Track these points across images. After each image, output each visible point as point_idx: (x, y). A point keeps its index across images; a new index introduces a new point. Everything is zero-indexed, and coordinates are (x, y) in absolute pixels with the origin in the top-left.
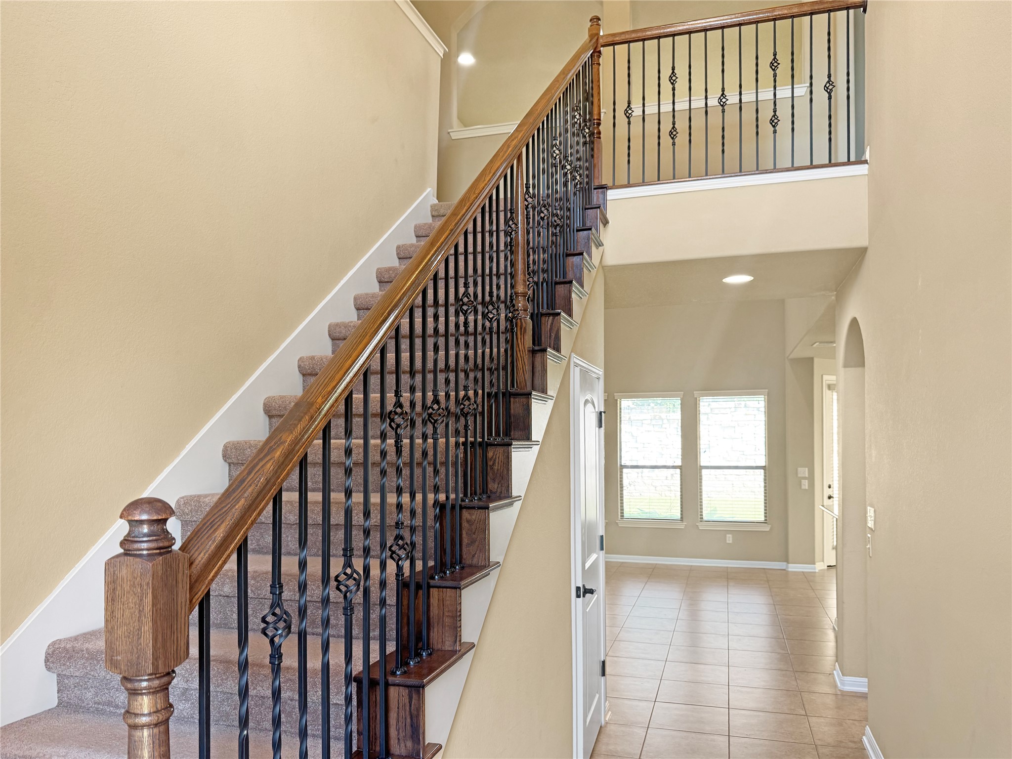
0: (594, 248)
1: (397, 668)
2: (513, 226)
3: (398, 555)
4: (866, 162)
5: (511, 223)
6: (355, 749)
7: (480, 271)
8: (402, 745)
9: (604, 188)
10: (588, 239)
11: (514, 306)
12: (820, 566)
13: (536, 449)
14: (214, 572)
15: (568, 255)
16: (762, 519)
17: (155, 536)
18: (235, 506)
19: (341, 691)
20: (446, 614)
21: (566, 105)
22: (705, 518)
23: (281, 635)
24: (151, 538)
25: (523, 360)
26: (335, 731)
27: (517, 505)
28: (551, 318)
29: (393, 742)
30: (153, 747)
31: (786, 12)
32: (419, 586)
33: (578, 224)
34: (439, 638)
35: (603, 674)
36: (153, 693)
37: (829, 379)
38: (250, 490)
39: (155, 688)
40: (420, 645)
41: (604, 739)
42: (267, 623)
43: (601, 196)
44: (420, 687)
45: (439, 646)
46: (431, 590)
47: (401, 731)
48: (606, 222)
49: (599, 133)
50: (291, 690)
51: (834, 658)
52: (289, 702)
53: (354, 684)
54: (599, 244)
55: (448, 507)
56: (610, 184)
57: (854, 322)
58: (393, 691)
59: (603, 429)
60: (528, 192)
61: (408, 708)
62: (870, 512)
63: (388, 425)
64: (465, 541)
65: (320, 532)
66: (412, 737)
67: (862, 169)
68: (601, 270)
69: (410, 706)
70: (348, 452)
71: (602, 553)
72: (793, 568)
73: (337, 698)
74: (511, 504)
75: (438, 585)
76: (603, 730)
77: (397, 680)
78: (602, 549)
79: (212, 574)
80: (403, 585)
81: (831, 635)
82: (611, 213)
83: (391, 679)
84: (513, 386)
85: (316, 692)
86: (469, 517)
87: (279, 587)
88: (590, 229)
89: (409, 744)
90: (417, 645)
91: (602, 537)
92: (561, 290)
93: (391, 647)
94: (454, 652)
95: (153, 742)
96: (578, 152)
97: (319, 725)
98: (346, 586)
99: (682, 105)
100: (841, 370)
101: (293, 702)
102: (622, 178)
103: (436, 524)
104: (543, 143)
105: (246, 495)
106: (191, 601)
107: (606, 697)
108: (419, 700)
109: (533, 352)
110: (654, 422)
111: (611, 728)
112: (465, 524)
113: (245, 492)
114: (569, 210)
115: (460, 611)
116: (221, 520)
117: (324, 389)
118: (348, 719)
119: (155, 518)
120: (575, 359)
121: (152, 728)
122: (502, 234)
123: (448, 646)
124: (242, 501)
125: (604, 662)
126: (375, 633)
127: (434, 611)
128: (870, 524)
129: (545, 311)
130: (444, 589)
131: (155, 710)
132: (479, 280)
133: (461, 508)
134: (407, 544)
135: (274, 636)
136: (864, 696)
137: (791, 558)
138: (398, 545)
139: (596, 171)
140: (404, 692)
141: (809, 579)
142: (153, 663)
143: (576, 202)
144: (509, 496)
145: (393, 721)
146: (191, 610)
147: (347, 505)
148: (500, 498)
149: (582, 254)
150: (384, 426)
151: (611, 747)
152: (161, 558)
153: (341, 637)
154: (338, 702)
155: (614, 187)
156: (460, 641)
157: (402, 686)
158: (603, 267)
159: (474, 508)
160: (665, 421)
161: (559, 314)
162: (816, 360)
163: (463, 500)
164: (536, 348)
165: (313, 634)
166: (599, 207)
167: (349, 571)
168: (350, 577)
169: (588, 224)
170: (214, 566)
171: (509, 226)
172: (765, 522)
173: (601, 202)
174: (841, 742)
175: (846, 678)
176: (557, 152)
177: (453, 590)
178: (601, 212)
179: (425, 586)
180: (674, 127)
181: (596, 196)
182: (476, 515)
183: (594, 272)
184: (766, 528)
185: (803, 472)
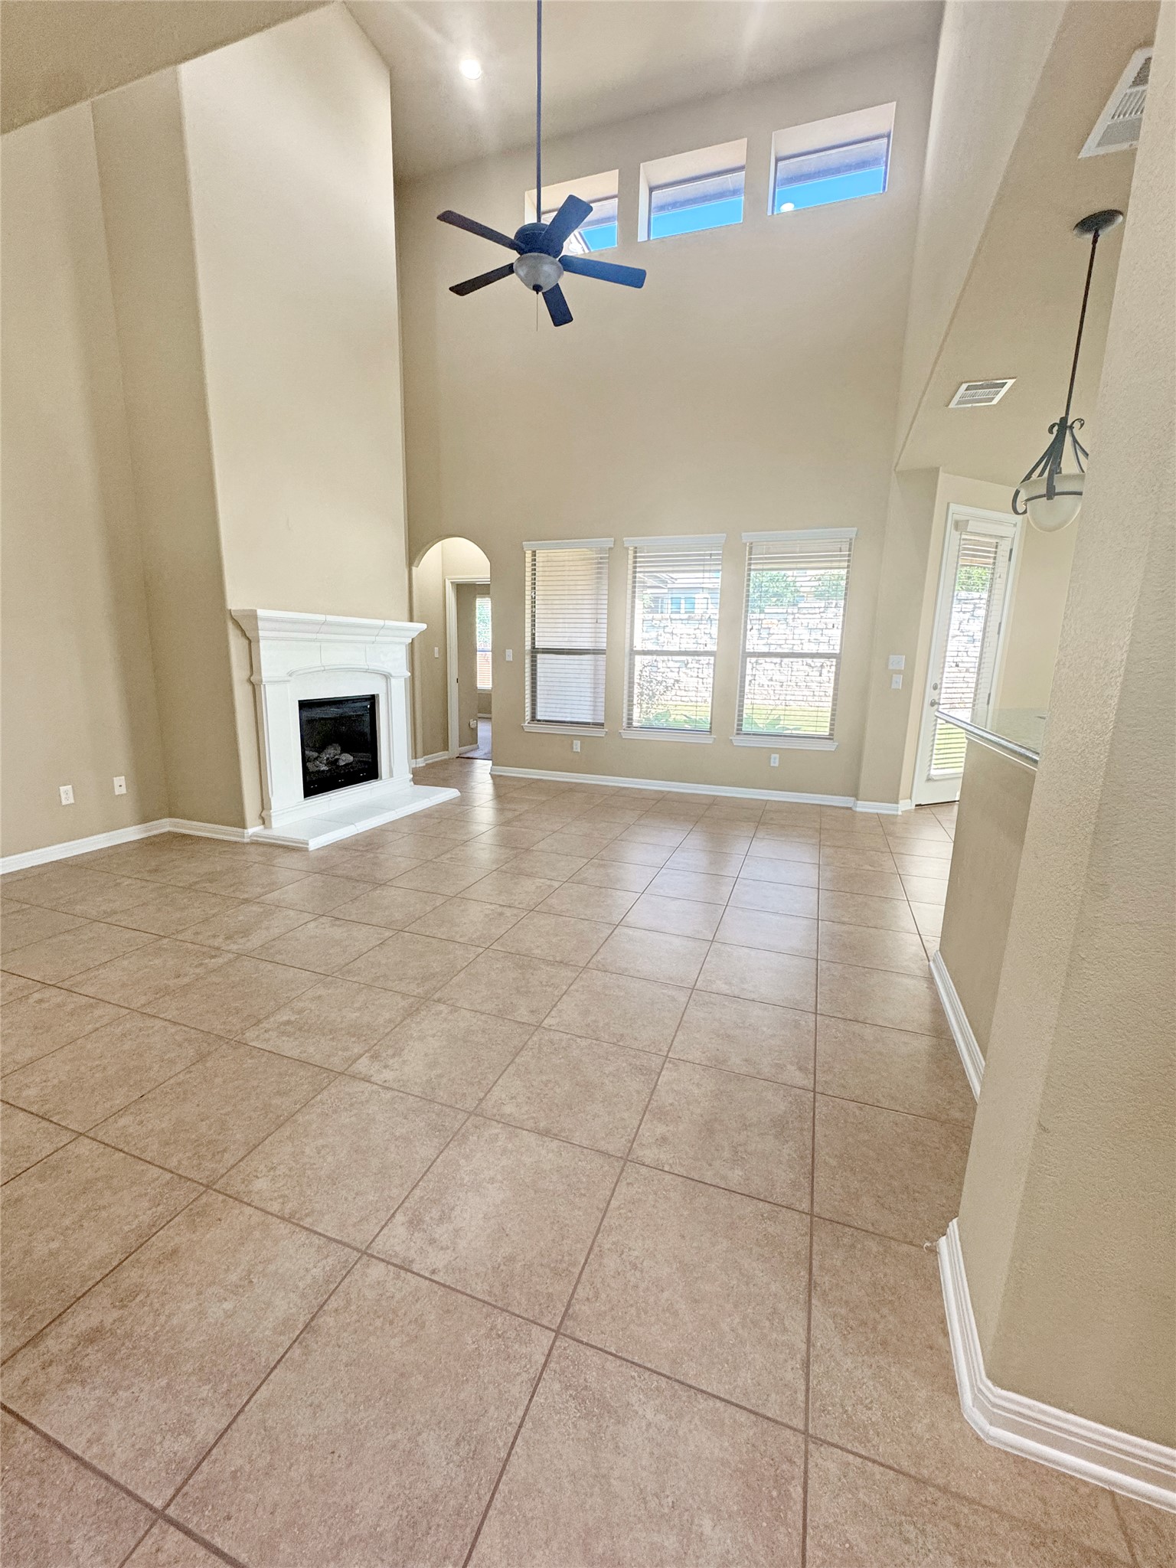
12: (905, 806)
16: (826, 732)
22: (745, 729)
37: (958, 511)
72: (863, 807)
137: (860, 796)
141: (884, 826)
172: (830, 737)
184: (830, 746)
185: (898, 662)
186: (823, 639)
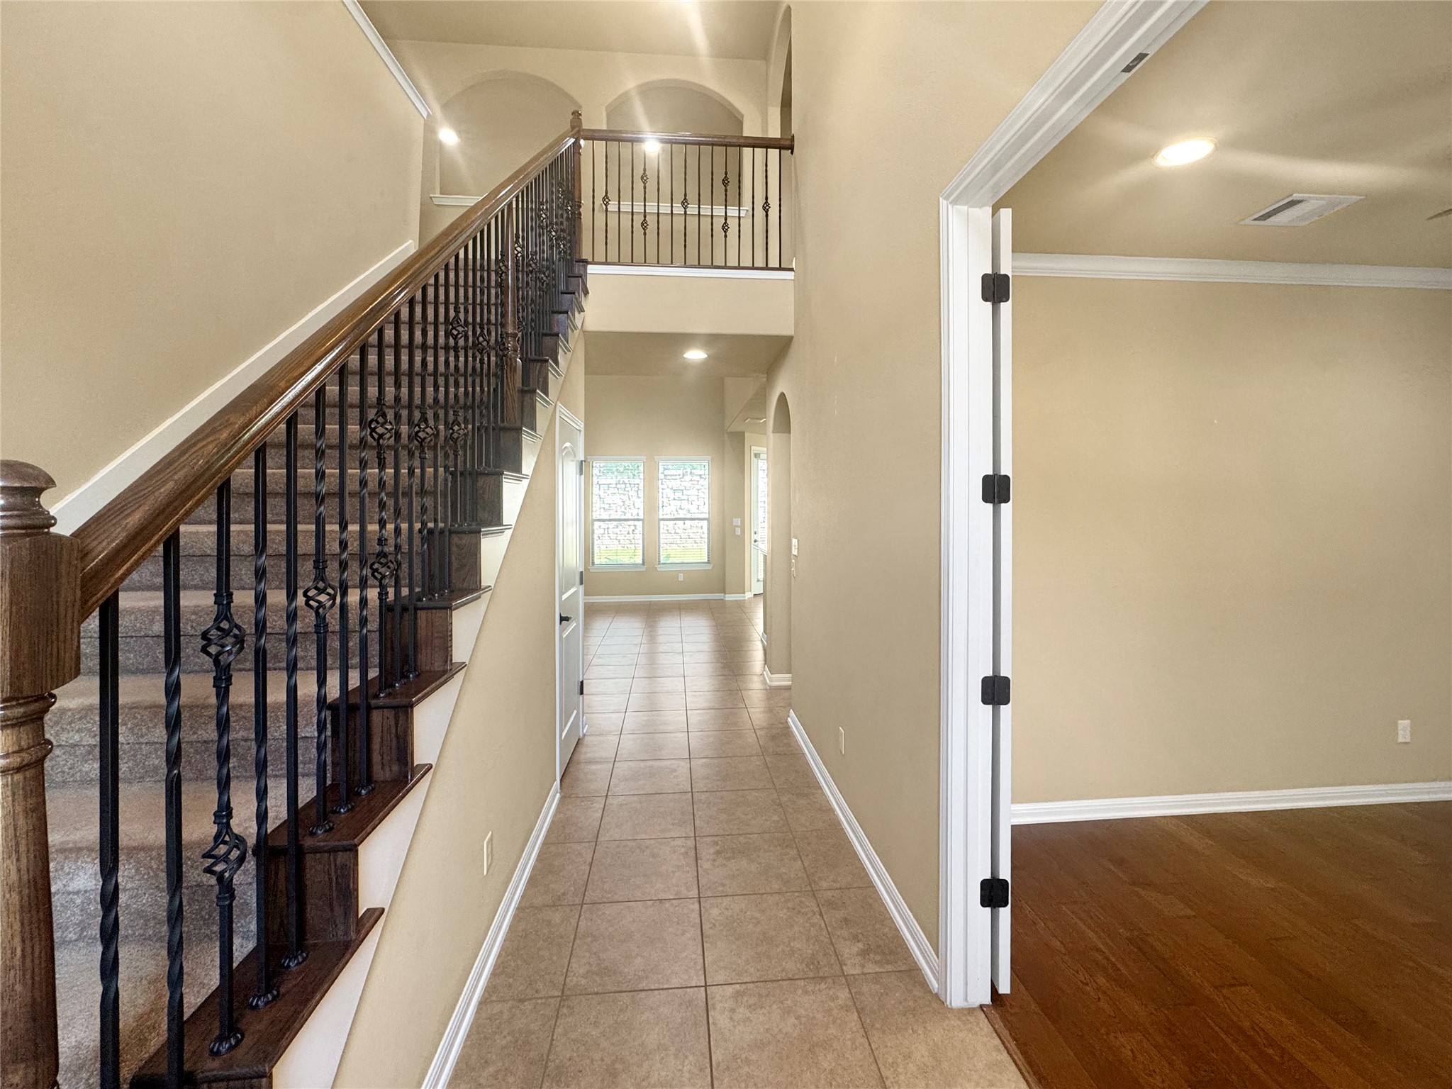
0: (576, 313)
1: (380, 691)
2: (503, 268)
3: (380, 573)
4: (792, 270)
5: (501, 264)
6: (329, 782)
7: (471, 301)
8: (387, 769)
9: (586, 262)
10: (572, 302)
11: (504, 344)
12: (748, 595)
13: (525, 483)
14: (124, 568)
15: (554, 312)
16: (706, 560)
17: (18, 510)
18: (159, 489)
19: (311, 722)
20: (436, 635)
21: (551, 177)
22: (662, 562)
23: (230, 653)
24: (10, 513)
25: (512, 399)
26: (303, 768)
27: (508, 533)
28: (539, 364)
29: (376, 768)
30: (13, 801)
31: (734, 140)
32: (405, 609)
33: (562, 287)
34: (427, 660)
35: (582, 693)
36: (13, 726)
37: (755, 449)
38: (182, 473)
39: (17, 718)
40: (406, 668)
41: (583, 749)
42: (209, 640)
43: (581, 268)
44: (407, 707)
45: (428, 668)
46: (419, 612)
47: (385, 755)
48: (586, 293)
49: (580, 214)
50: (246, 730)
51: (763, 662)
52: (242, 743)
53: (329, 713)
54: (581, 310)
55: (437, 534)
56: (590, 260)
57: (782, 396)
58: (376, 717)
59: (583, 476)
60: (517, 242)
61: (394, 731)
62: (794, 541)
63: (368, 433)
64: (455, 565)
65: (284, 565)
66: (398, 760)
67: (789, 275)
68: (582, 333)
69: (397, 729)
70: (320, 475)
71: (581, 588)
72: (729, 597)
73: (308, 729)
74: (502, 532)
75: (426, 606)
76: (580, 741)
77: (381, 702)
78: (581, 583)
79: (121, 572)
80: (386, 609)
81: (759, 646)
82: (590, 285)
83: (373, 702)
84: (503, 422)
85: (279, 727)
86: (459, 542)
87: (227, 596)
88: (574, 293)
89: (395, 768)
90: (402, 668)
91: (582, 572)
92: (548, 341)
93: (373, 673)
94: (445, 672)
95: (14, 794)
96: (562, 223)
97: (283, 763)
98: (318, 602)
99: (652, 208)
100: (771, 435)
101: (249, 743)
102: (600, 256)
103: (423, 546)
104: (532, 203)
105: (176, 477)
106: (84, 602)
107: (583, 713)
108: (407, 720)
109: (523, 392)
110: (618, 486)
111: (587, 738)
112: (454, 549)
113: (175, 473)
114: (554, 272)
115: (451, 631)
116: (137, 505)
117: (289, 372)
118: (321, 748)
119: (17, 485)
120: (560, 408)
121: (12, 774)
122: (493, 274)
123: (438, 666)
124: (171, 485)
125: (582, 683)
126: (355, 661)
127: (422, 632)
128: (795, 552)
129: (534, 357)
130: (434, 611)
131: (16, 748)
132: (470, 308)
133: (451, 532)
134: (391, 561)
135: (220, 654)
136: (788, 688)
137: (727, 591)
138: (381, 563)
139: (577, 246)
140: (389, 714)
141: (740, 605)
142: (11, 682)
143: (560, 267)
144: (501, 524)
145: (376, 746)
146: (85, 615)
147: (319, 512)
148: (490, 525)
149: (567, 313)
150: (364, 433)
151: (588, 755)
152: (28, 539)
153: (312, 669)
154: (307, 735)
155: (593, 263)
156: (451, 660)
157: (387, 708)
158: (584, 332)
159: (464, 533)
160: (628, 485)
161: (547, 361)
162: (746, 435)
163: (452, 525)
164: (526, 388)
165: (275, 669)
166: (581, 277)
167: (321, 585)
168: (321, 591)
169: (571, 289)
170: (124, 562)
171: (500, 267)
172: (709, 562)
173: (582, 273)
174: (772, 724)
175: (774, 676)
176: (544, 216)
177: (444, 611)
178: (583, 282)
179: (412, 608)
180: (645, 220)
181: (577, 269)
182: (466, 540)
183: (576, 332)
184: (709, 567)
185: (737, 522)
186: (683, 497)
